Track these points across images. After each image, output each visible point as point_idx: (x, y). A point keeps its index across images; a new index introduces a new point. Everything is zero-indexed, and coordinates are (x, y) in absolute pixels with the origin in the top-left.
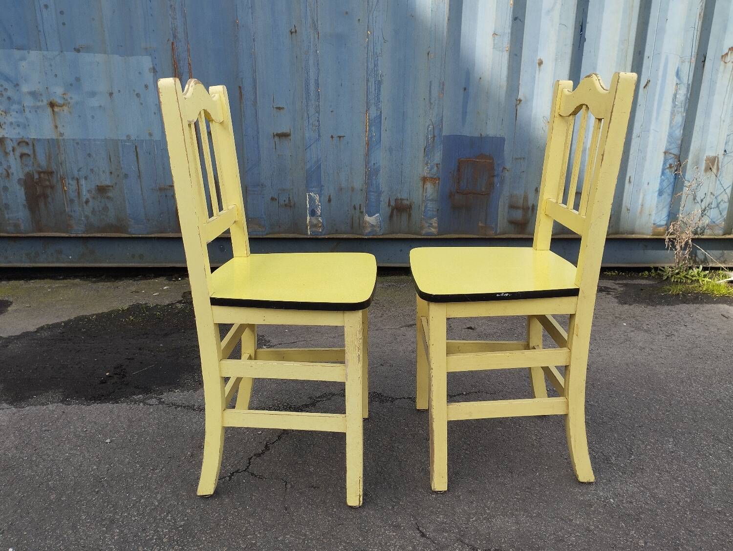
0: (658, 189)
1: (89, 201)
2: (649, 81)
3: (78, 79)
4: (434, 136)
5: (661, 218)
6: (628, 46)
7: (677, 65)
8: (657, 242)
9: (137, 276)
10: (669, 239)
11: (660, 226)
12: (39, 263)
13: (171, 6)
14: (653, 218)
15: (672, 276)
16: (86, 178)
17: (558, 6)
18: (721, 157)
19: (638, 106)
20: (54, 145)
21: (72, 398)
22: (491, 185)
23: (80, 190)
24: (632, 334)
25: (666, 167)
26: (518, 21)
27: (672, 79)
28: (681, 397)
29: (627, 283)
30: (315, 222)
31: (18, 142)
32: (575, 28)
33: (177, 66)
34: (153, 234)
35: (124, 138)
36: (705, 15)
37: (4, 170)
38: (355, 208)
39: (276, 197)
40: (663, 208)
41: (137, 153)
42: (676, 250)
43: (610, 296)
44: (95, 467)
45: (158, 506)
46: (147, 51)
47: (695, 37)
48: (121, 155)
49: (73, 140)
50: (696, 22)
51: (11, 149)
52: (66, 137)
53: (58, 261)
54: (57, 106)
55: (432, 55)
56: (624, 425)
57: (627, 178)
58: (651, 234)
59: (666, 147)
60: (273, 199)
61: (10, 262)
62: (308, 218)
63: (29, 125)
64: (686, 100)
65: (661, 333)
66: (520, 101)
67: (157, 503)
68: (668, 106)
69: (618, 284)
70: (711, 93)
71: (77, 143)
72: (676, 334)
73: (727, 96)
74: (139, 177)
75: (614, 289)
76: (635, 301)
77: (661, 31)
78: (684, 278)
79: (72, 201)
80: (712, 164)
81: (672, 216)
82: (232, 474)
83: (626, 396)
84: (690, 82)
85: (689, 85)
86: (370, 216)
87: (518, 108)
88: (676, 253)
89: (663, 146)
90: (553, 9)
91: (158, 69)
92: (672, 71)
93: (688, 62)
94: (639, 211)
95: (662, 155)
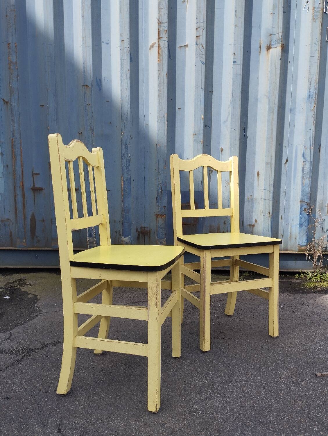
0: (298, 223)
2: (287, 160)
4: (162, 191)
5: (303, 241)
6: (272, 140)
7: (303, 151)
8: (300, 256)
10: (308, 254)
11: (303, 246)
13: (12, 120)
14: (298, 240)
15: (313, 277)
17: (229, 119)
19: (282, 174)
22: (197, 220)
25: (302, 210)
26: (207, 127)
27: (300, 160)
30: (92, 240)
32: (240, 131)
33: (14, 152)
36: (316, 122)
38: (116, 233)
40: (303, 235)
42: (313, 261)
47: (312, 134)
50: (312, 126)
55: (158, 146)
57: (280, 217)
58: (298, 251)
59: (301, 198)
62: (88, 238)
64: (310, 170)
66: (212, 171)
68: (300, 174)
70: (326, 166)
77: (292, 132)
78: (320, 279)
81: (310, 239)
84: (312, 160)
85: (311, 162)
86: (125, 237)
87: (211, 175)
88: (314, 263)
89: (299, 197)
90: (227, 121)
91: (4, 153)
92: (300, 155)
93: (309, 149)
94: (289, 237)
95: (299, 203)
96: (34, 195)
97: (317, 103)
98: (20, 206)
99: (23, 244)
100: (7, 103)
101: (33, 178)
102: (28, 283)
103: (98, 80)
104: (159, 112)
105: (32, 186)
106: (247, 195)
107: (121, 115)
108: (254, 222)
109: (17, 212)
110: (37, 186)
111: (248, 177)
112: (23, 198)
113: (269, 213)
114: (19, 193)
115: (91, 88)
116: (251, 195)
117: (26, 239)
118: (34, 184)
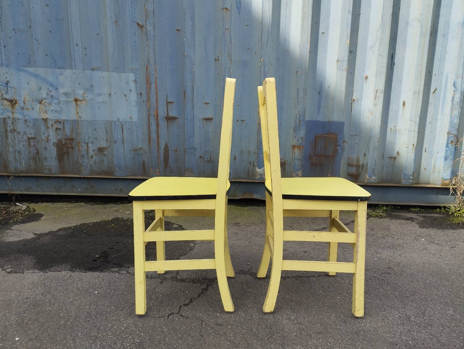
0: (444, 156)
1: (93, 157)
2: (436, 89)
3: (92, 86)
4: (300, 121)
5: (447, 175)
6: (422, 68)
7: (454, 79)
8: (444, 190)
9: (117, 202)
10: (453, 188)
11: (446, 180)
12: (61, 192)
13: (147, 45)
14: (442, 174)
15: (455, 212)
16: (92, 143)
17: (377, 44)
19: (429, 104)
20: (75, 123)
21: (76, 269)
22: (336, 151)
23: (88, 150)
24: (428, 245)
25: (449, 142)
26: (352, 53)
27: (451, 88)
28: (459, 284)
29: (426, 216)
31: (55, 121)
32: (388, 57)
33: (149, 79)
34: (128, 176)
35: (116, 120)
37: (46, 137)
38: (250, 163)
39: (203, 156)
40: (448, 168)
41: (122, 128)
42: (457, 195)
43: (414, 223)
44: (88, 307)
45: (124, 330)
46: (133, 71)
48: (113, 130)
49: (87, 120)
51: (51, 125)
52: (83, 118)
53: (72, 192)
54: (79, 101)
55: (299, 73)
56: (421, 298)
57: (424, 149)
58: (441, 184)
59: (448, 130)
60: (201, 157)
61: (44, 192)
63: (62, 112)
64: (460, 101)
65: (447, 245)
66: (354, 100)
67: (123, 329)
68: (449, 105)
69: (419, 216)
71: (89, 123)
72: (457, 246)
74: (123, 142)
75: (417, 219)
76: (430, 226)
77: (443, 59)
78: (463, 214)
79: (83, 156)
81: (454, 173)
82: (169, 315)
83: (423, 282)
85: (462, 91)
86: (260, 169)
87: (353, 104)
88: (458, 197)
89: (446, 129)
90: (374, 46)
91: (138, 80)
92: (450, 84)
93: (461, 78)
94: (432, 170)
95: (446, 135)
96: (168, 124)
98: (154, 136)
99: (157, 173)
100: (142, 27)
101: (167, 107)
103: (238, 2)
104: (302, 37)
105: (166, 115)
106: (390, 125)
107: (261, 40)
108: (395, 155)
109: (151, 141)
110: (171, 114)
111: (392, 106)
112: (157, 127)
113: (413, 145)
114: (153, 121)
115: (230, 12)
116: (394, 126)
117: (159, 168)
118: (168, 113)
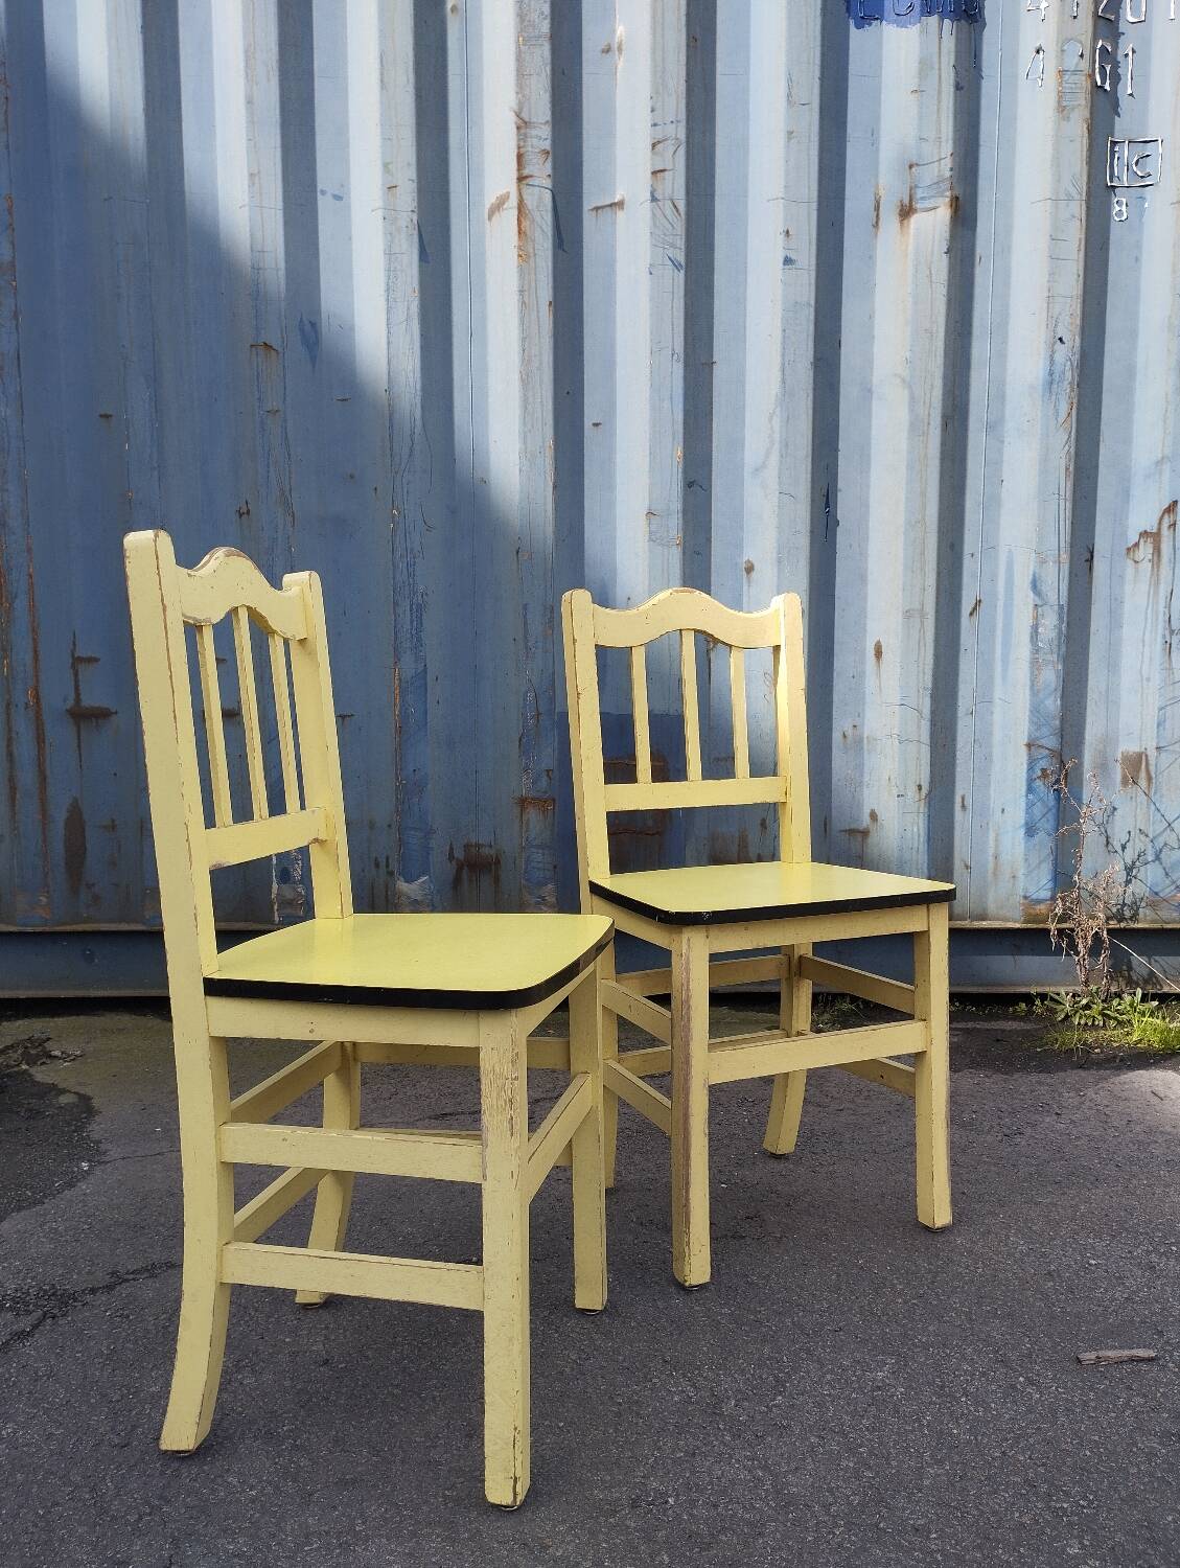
0: (1023, 822)
2: (978, 603)
4: (539, 714)
5: (1040, 885)
6: (926, 532)
7: (1032, 568)
8: (1030, 939)
10: (1059, 929)
11: (1039, 902)
14: (1022, 883)
15: (1075, 1013)
17: (774, 459)
18: (1152, 753)
19: (962, 649)
22: (665, 814)
25: (1035, 776)
26: (696, 488)
27: (1024, 600)
30: (288, 893)
32: (813, 500)
36: (1077, 469)
38: (377, 865)
40: (1040, 863)
42: (1077, 954)
47: (1062, 512)
50: (1061, 482)
55: (524, 556)
57: (958, 800)
58: (1022, 919)
59: (1029, 735)
62: (275, 886)
64: (1060, 638)
68: (1022, 651)
70: (1115, 622)
73: (1149, 625)
77: (992, 503)
78: (1100, 1018)
80: (1135, 767)
81: (1063, 878)
84: (1064, 601)
85: (1061, 607)
86: (409, 881)
87: (712, 655)
88: (1079, 961)
89: (1022, 732)
90: (764, 466)
92: (1022, 582)
93: (1054, 562)
94: (990, 871)
95: (1024, 751)
96: (79, 739)
97: (1079, 401)
98: (27, 777)
99: (40, 911)
101: (76, 674)
102: (57, 1053)
103: (308, 327)
104: (525, 438)
105: (70, 703)
106: (841, 724)
107: (391, 449)
108: (866, 821)
109: (18, 796)
110: (88, 701)
111: (842, 662)
112: (39, 747)
113: (920, 787)
114: (23, 727)
115: (281, 356)
116: (855, 726)
117: (48, 892)
118: (78, 694)
